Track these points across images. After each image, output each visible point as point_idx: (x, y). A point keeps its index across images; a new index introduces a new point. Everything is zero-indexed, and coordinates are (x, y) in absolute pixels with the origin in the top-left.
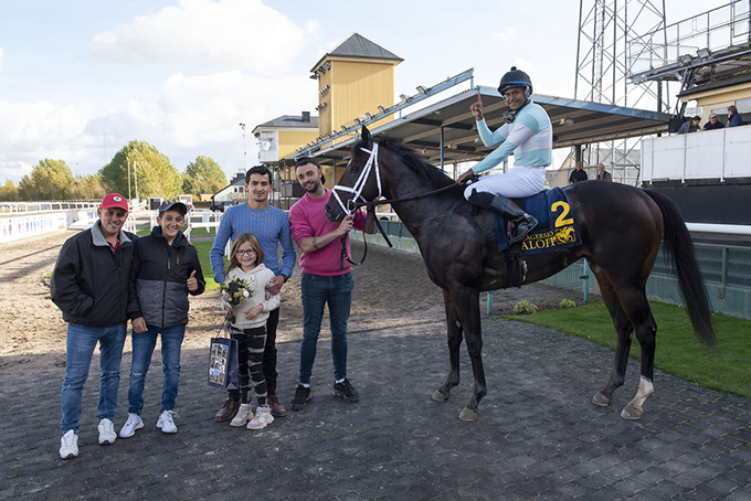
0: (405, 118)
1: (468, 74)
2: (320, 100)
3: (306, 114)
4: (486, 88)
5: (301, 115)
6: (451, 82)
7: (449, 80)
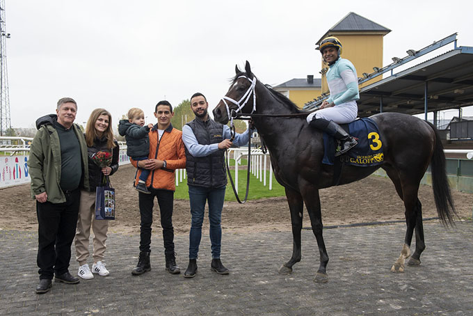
0: (395, 75)
1: (453, 38)
2: (323, 66)
3: (310, 78)
4: (468, 48)
5: (306, 78)
6: (436, 45)
7: (435, 44)
